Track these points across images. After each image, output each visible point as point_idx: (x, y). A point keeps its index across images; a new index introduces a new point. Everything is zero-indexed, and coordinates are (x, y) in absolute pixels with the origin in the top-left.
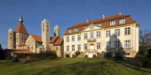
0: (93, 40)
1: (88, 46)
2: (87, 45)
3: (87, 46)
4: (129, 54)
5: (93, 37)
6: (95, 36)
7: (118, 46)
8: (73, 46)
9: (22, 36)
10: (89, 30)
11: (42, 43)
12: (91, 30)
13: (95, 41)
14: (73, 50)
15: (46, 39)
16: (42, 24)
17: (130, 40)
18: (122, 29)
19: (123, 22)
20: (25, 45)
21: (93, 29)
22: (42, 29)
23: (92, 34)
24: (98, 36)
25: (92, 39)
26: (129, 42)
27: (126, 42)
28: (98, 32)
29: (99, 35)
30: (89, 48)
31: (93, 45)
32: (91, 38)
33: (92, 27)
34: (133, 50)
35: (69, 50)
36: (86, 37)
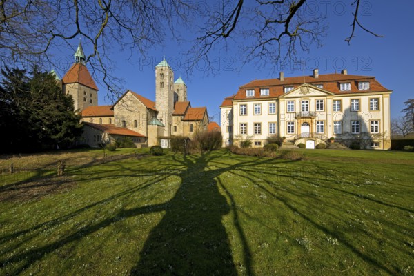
0: (308, 115)
1: (296, 125)
2: (293, 123)
3: (293, 127)
4: (377, 144)
5: (307, 110)
6: (312, 108)
7: (357, 129)
8: (256, 124)
9: (85, 93)
10: (298, 95)
11: (156, 113)
12: (302, 95)
13: (312, 116)
14: (256, 133)
15: (167, 105)
16: (156, 71)
17: (380, 120)
18: (365, 100)
19: (366, 87)
20: (113, 116)
21: (308, 94)
22: (158, 82)
23: (305, 104)
24: (318, 107)
25: (305, 113)
26: (376, 122)
27: (372, 122)
28: (318, 102)
29: (320, 106)
30: (299, 129)
31: (308, 124)
32: (303, 110)
33: (305, 89)
34: (385, 137)
35: (245, 133)
36: (291, 108)
